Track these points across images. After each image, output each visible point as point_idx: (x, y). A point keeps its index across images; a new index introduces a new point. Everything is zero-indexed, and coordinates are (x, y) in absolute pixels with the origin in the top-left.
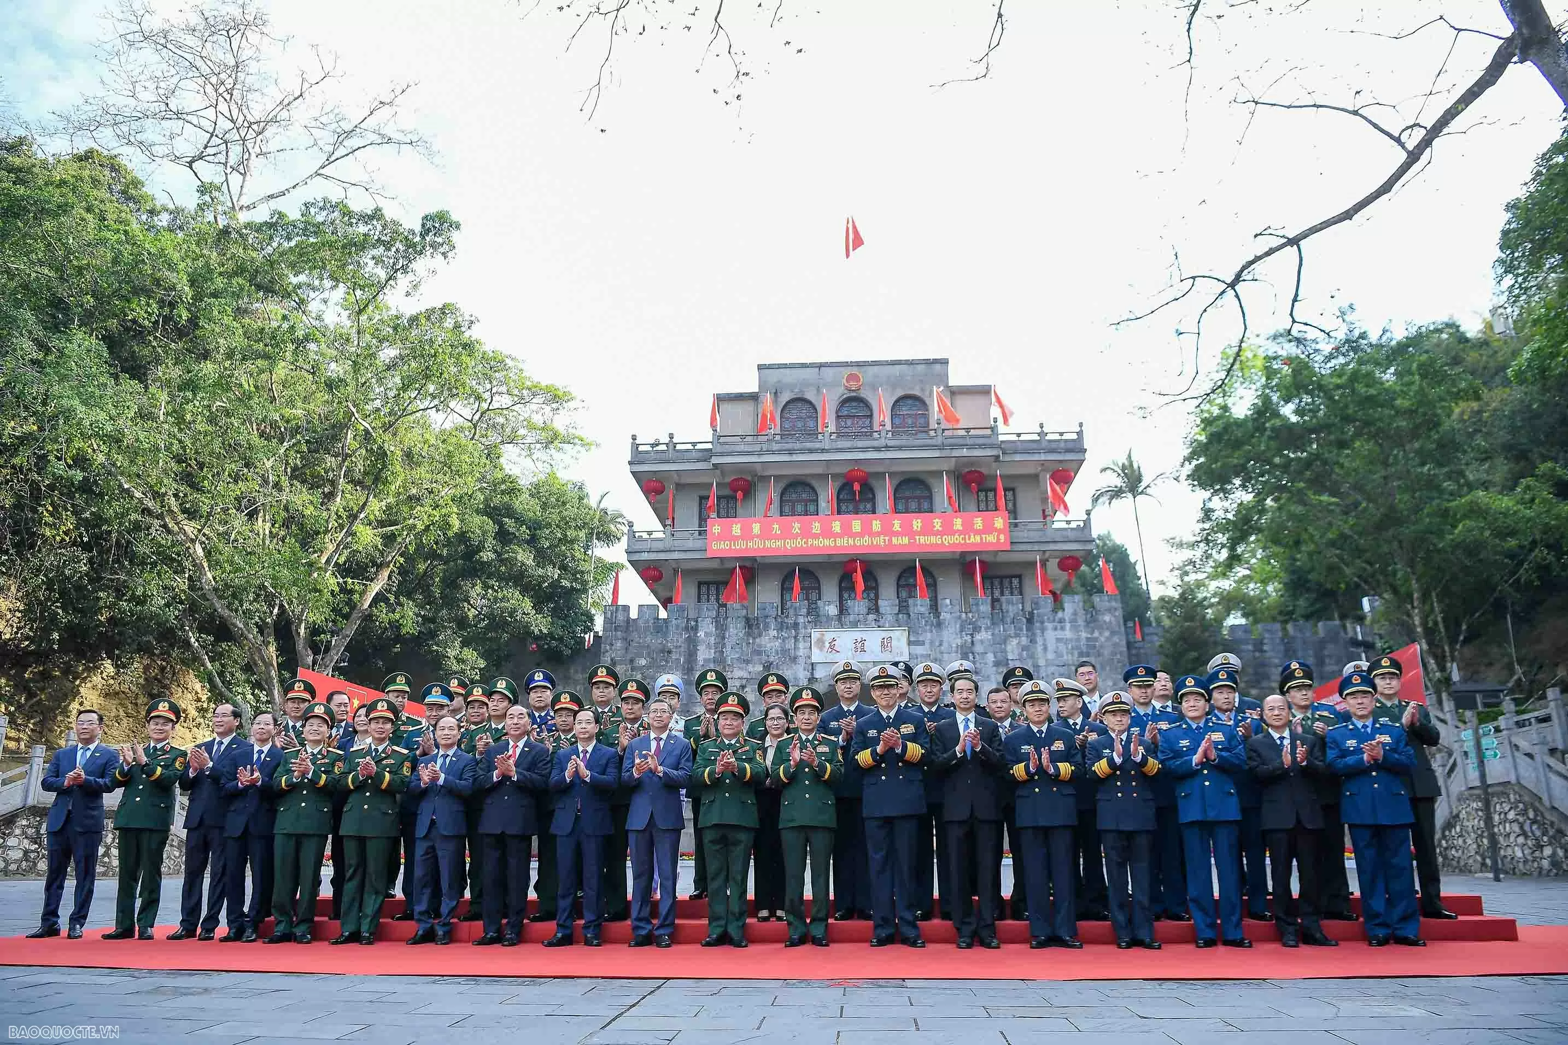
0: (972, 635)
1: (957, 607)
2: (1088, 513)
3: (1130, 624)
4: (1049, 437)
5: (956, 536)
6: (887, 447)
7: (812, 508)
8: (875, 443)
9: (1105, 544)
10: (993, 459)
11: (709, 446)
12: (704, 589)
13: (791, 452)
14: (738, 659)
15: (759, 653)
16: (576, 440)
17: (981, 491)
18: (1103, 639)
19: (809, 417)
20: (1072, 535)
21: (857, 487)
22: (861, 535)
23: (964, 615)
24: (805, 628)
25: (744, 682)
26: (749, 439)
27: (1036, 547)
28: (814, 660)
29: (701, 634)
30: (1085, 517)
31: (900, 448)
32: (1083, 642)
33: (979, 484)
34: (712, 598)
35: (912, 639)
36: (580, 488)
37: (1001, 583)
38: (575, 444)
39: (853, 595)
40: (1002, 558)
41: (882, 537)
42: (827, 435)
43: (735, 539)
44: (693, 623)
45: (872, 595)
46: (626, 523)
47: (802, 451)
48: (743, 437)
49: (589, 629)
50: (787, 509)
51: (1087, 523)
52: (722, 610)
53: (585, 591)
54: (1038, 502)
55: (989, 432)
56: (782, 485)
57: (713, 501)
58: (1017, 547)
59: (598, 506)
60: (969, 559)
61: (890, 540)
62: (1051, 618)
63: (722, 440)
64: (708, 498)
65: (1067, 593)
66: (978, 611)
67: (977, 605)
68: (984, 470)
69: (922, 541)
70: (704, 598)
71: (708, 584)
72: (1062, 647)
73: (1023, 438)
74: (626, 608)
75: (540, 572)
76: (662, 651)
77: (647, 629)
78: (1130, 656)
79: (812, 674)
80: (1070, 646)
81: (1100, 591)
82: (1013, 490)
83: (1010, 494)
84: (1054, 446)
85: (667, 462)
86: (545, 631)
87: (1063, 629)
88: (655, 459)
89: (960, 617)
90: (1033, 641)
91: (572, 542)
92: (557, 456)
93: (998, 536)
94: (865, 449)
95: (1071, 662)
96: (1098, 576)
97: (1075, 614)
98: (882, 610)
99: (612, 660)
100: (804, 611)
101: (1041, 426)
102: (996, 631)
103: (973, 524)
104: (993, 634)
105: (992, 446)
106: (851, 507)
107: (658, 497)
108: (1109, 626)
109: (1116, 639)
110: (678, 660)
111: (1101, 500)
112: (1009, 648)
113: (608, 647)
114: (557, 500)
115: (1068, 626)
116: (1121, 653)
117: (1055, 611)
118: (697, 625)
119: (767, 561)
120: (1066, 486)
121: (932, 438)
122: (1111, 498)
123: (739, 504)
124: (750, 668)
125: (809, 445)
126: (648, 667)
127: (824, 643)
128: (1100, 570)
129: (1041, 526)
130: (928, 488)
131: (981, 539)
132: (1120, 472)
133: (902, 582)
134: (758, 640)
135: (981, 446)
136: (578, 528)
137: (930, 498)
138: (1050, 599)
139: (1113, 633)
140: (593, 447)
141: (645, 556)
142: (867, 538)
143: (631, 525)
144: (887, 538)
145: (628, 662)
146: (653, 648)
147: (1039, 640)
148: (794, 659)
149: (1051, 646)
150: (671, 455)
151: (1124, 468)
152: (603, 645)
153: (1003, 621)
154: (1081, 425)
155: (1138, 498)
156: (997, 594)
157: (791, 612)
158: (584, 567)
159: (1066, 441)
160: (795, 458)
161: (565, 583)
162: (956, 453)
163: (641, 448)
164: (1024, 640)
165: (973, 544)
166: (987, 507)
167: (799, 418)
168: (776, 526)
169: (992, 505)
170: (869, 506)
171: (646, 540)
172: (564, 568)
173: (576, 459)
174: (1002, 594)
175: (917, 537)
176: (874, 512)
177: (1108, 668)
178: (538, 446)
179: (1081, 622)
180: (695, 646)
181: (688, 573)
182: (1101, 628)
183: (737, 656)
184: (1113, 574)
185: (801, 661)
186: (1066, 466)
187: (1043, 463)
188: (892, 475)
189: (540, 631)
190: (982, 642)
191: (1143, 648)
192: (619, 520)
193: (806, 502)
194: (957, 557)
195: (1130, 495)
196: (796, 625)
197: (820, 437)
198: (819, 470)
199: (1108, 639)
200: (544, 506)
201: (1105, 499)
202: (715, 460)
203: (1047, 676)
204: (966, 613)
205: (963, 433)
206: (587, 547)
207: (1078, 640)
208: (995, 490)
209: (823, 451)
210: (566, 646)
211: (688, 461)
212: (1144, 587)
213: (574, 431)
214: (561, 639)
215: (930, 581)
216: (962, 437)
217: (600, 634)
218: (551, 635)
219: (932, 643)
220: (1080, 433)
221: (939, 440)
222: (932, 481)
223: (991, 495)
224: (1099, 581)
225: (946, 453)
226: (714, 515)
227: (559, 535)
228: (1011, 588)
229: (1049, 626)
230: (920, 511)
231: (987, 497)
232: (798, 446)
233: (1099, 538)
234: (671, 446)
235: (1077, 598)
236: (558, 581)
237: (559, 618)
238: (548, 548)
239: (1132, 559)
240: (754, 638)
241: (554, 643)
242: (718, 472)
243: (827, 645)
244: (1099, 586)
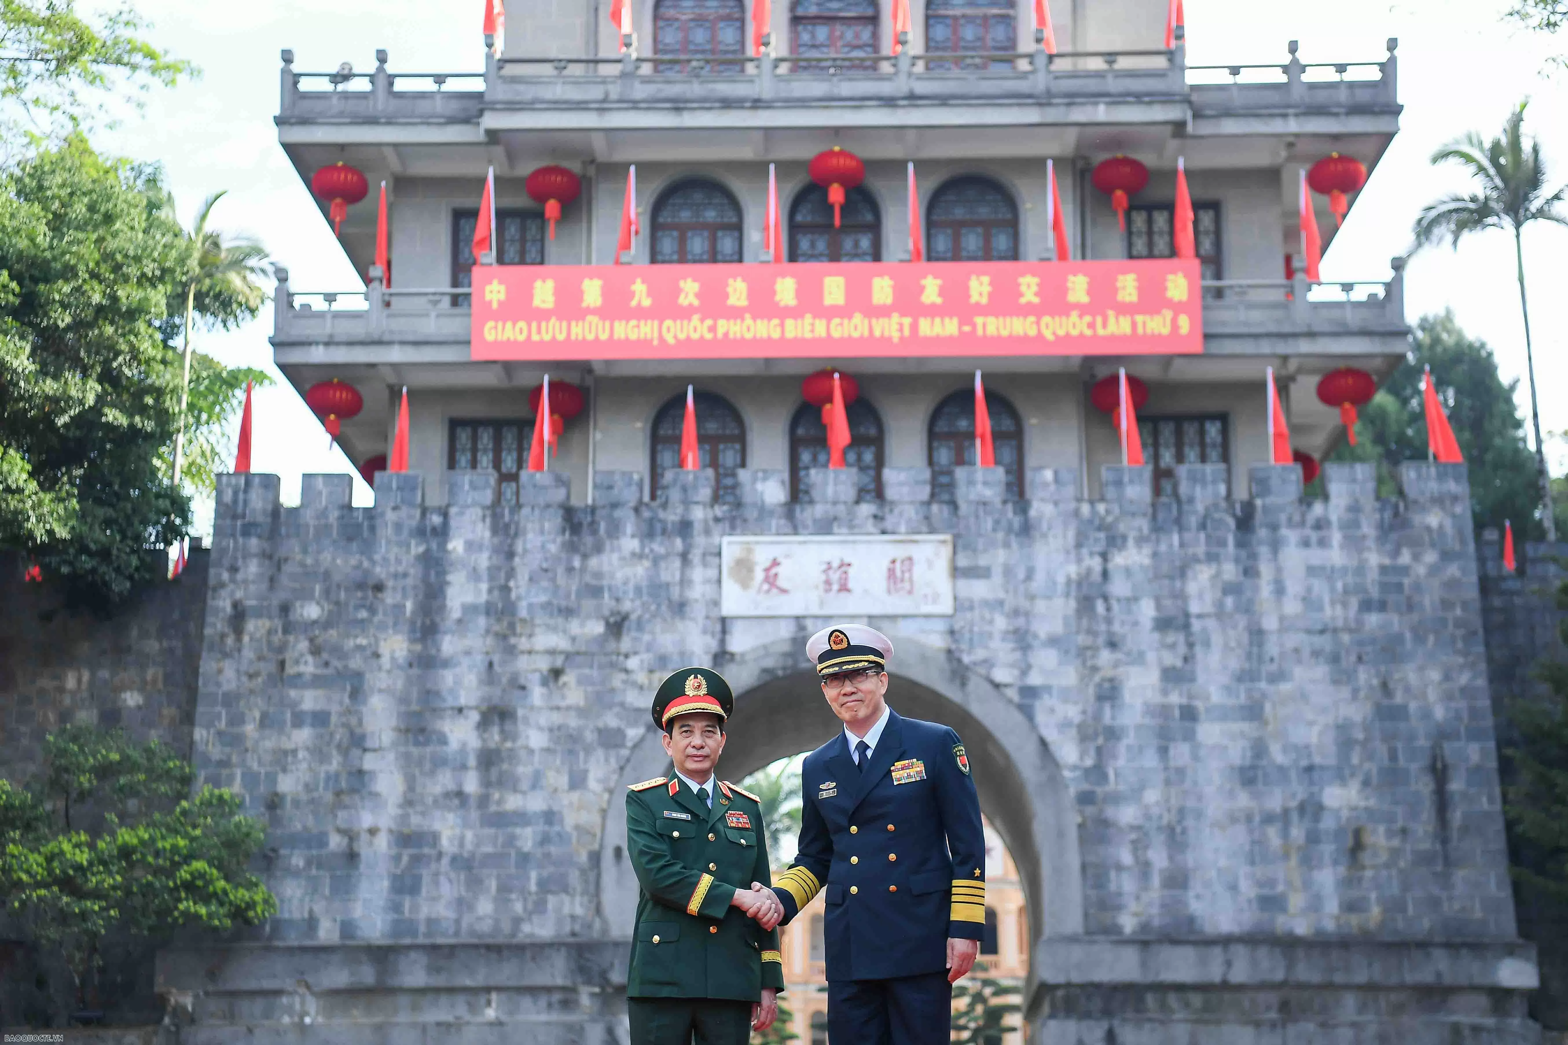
0: (1104, 556)
1: (1070, 491)
2: (1398, 265)
3: (1491, 535)
4: (1308, 77)
5: (1074, 316)
6: (913, 99)
7: (727, 244)
8: (886, 88)
9: (1436, 341)
10: (1169, 129)
11: (477, 85)
12: (464, 436)
13: (678, 105)
14: (547, 606)
15: (596, 592)
16: (137, 58)
17: (1139, 208)
18: (1421, 570)
19: (723, 18)
20: (1353, 319)
21: (836, 194)
22: (843, 312)
23: (1085, 509)
24: (707, 532)
25: (559, 662)
26: (576, 70)
27: (1266, 347)
28: (728, 608)
29: (456, 545)
30: (1389, 275)
31: (943, 101)
32: (1373, 575)
33: (1132, 191)
34: (485, 460)
35: (963, 561)
36: (152, 181)
37: (1179, 434)
38: (134, 67)
39: (822, 457)
40: (1183, 372)
41: (895, 318)
42: (767, 66)
43: (543, 315)
44: (436, 519)
45: (868, 456)
46: (270, 269)
47: (706, 103)
48: (561, 64)
49: (171, 533)
50: (668, 245)
51: (1394, 289)
52: (509, 490)
53: (164, 435)
54: (1277, 236)
55: (1160, 62)
56: (657, 185)
57: (487, 223)
58: (1216, 347)
59: (198, 229)
60: (1102, 372)
61: (914, 327)
62: (1297, 518)
63: (510, 70)
64: (473, 214)
65: (1340, 458)
66: (1120, 500)
67: (1119, 483)
68: (1148, 159)
69: (991, 330)
70: (463, 460)
71: (474, 424)
72: (1319, 587)
73: (1245, 78)
74: (271, 482)
75: (50, 386)
76: (361, 586)
77: (323, 530)
78: (1486, 611)
79: (722, 642)
80: (1339, 585)
81: (1419, 454)
82: (1215, 206)
83: (1207, 219)
84: (1321, 97)
85: (372, 121)
86: (62, 533)
87: (1323, 543)
88: (341, 114)
89: (1077, 513)
90: (1250, 571)
91: (132, 314)
92: (89, 95)
93: (1174, 321)
94: (859, 102)
95: (1340, 623)
96: (1417, 418)
97: (1355, 508)
98: (891, 493)
99: (235, 605)
100: (705, 493)
101: (1293, 47)
102: (1163, 548)
103: (1115, 290)
104: (1155, 555)
105: (1166, 98)
106: (821, 245)
107: (352, 209)
108: (1436, 538)
109: (1453, 570)
110: (400, 607)
111: (1437, 231)
112: (1192, 588)
113: (225, 576)
114: (92, 208)
115: (1336, 537)
116: (1465, 605)
117: (1306, 500)
118: (445, 524)
119: (617, 371)
120: (1345, 199)
121: (1024, 75)
122: (1461, 226)
123: (551, 228)
124: (575, 627)
125: (724, 89)
126: (327, 624)
127: (750, 570)
128: (1421, 405)
129: (1277, 295)
130: (1011, 203)
131: (1134, 325)
132: (1486, 163)
133: (942, 426)
134: (593, 562)
135: (1140, 98)
136: (144, 280)
137: (1013, 225)
138: (1296, 472)
139: (1446, 556)
140: (182, 78)
141: (318, 355)
142: (858, 318)
143: (282, 276)
144: (907, 321)
145: (275, 611)
146: (337, 577)
147: (1266, 570)
148: (680, 608)
149: (1294, 587)
150: (381, 104)
151: (1495, 151)
152: (212, 571)
153: (1179, 523)
154: (1392, 44)
155: (1529, 226)
156: (1167, 458)
157: (675, 495)
158: (161, 377)
159: (1352, 85)
160: (689, 120)
161: (113, 416)
162: (1079, 115)
163: (305, 85)
164: (1230, 571)
165: (1112, 338)
166: (1150, 245)
167: (699, 20)
168: (639, 288)
169: (1161, 244)
170: (865, 243)
171: (321, 315)
172: (109, 377)
173: (140, 105)
174: (1180, 458)
175: (979, 320)
176: (877, 256)
177: (1431, 639)
178: (38, 67)
179: (1368, 529)
180: (442, 573)
181: (420, 396)
182: (1416, 545)
183: (543, 598)
184: (1455, 416)
185: (698, 611)
186: (1350, 149)
187: (1291, 142)
188: (923, 166)
189: (50, 533)
190: (1128, 571)
191: (1518, 593)
192: (252, 262)
193: (714, 230)
194: (1075, 366)
195: (1507, 222)
196: (685, 527)
197: (750, 68)
198: (746, 153)
199: (1433, 570)
200: (58, 223)
201: (1444, 231)
202: (491, 121)
203: (1282, 654)
204: (1092, 502)
205: (1097, 64)
206: (169, 331)
207: (1360, 570)
208: (1170, 207)
209: (757, 104)
210: (118, 570)
211: (427, 121)
212: (1532, 446)
213: (126, 33)
214: (104, 554)
215: (1007, 424)
216: (1099, 75)
217: (207, 543)
218: (78, 543)
219: (1008, 572)
220: (1388, 68)
221: (1040, 83)
222: (1022, 188)
223: (1160, 220)
224: (1418, 432)
225: (1053, 115)
226: (489, 256)
227: (97, 298)
228: (1203, 445)
229: (1291, 536)
230: (987, 255)
231: (1150, 222)
232: (696, 89)
233: (1424, 325)
234: (381, 82)
235: (1363, 471)
236: (97, 410)
237: (99, 501)
238: (68, 328)
239: (1504, 377)
240: (585, 557)
241: (86, 562)
242: (498, 151)
243: (759, 575)
244: (1417, 443)
